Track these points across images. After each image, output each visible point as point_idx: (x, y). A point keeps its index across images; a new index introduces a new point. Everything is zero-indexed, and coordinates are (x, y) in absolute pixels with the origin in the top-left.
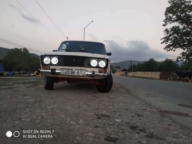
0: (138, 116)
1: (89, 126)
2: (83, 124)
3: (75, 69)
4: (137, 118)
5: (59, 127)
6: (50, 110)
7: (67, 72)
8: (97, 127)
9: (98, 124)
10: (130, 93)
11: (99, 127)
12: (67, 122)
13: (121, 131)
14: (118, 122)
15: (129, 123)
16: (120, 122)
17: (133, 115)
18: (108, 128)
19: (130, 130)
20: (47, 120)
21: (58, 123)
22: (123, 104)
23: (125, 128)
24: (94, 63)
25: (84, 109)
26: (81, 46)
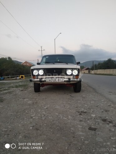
0: (106, 111)
1: (76, 120)
2: (71, 119)
3: (56, 78)
4: (106, 113)
5: (58, 122)
6: (47, 109)
7: (50, 80)
8: (81, 121)
9: (82, 119)
10: (96, 92)
11: (83, 121)
12: (61, 118)
13: (97, 123)
14: (94, 117)
15: (100, 117)
16: (95, 117)
17: (102, 110)
18: (88, 121)
19: (102, 122)
20: (48, 117)
21: (56, 119)
22: (93, 102)
23: (99, 121)
24: (69, 72)
25: (68, 107)
26: (57, 58)
